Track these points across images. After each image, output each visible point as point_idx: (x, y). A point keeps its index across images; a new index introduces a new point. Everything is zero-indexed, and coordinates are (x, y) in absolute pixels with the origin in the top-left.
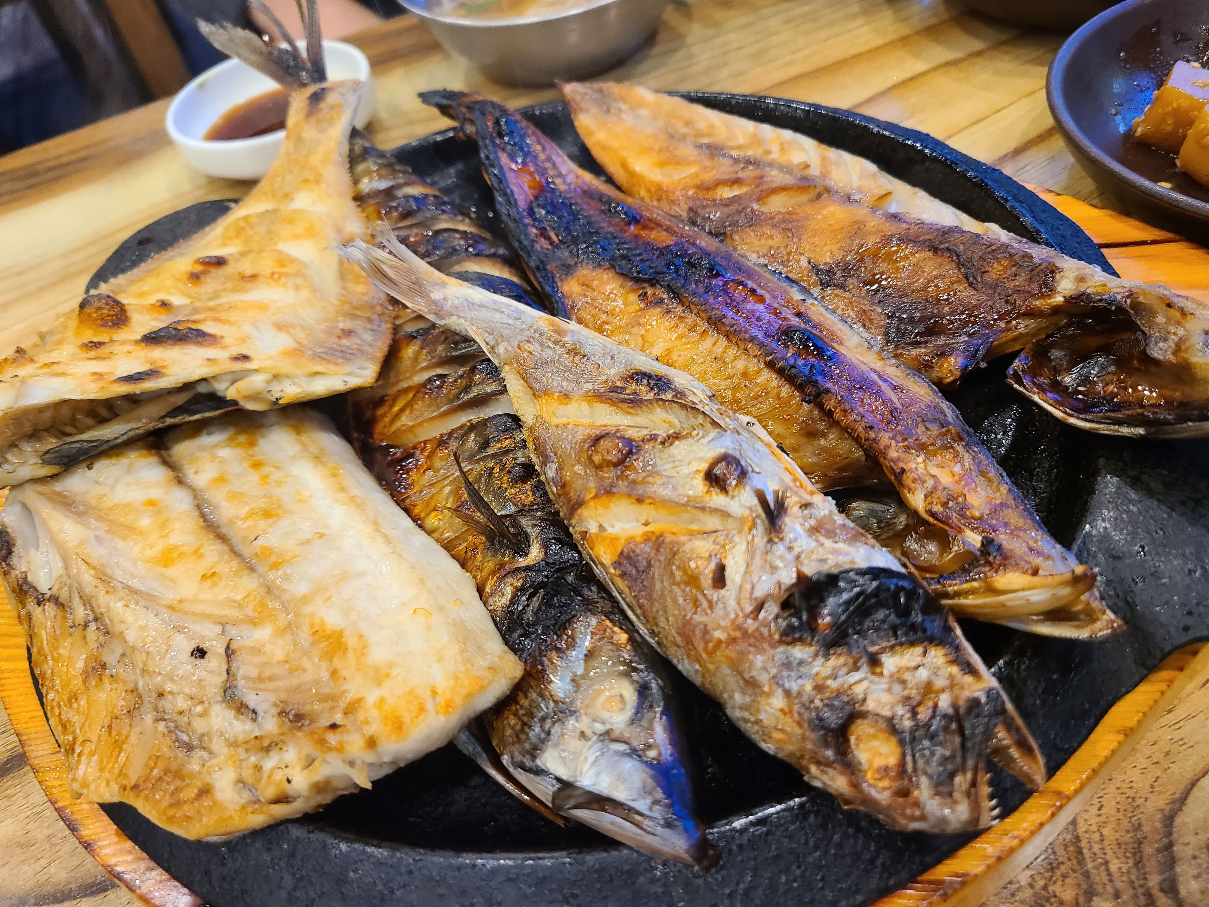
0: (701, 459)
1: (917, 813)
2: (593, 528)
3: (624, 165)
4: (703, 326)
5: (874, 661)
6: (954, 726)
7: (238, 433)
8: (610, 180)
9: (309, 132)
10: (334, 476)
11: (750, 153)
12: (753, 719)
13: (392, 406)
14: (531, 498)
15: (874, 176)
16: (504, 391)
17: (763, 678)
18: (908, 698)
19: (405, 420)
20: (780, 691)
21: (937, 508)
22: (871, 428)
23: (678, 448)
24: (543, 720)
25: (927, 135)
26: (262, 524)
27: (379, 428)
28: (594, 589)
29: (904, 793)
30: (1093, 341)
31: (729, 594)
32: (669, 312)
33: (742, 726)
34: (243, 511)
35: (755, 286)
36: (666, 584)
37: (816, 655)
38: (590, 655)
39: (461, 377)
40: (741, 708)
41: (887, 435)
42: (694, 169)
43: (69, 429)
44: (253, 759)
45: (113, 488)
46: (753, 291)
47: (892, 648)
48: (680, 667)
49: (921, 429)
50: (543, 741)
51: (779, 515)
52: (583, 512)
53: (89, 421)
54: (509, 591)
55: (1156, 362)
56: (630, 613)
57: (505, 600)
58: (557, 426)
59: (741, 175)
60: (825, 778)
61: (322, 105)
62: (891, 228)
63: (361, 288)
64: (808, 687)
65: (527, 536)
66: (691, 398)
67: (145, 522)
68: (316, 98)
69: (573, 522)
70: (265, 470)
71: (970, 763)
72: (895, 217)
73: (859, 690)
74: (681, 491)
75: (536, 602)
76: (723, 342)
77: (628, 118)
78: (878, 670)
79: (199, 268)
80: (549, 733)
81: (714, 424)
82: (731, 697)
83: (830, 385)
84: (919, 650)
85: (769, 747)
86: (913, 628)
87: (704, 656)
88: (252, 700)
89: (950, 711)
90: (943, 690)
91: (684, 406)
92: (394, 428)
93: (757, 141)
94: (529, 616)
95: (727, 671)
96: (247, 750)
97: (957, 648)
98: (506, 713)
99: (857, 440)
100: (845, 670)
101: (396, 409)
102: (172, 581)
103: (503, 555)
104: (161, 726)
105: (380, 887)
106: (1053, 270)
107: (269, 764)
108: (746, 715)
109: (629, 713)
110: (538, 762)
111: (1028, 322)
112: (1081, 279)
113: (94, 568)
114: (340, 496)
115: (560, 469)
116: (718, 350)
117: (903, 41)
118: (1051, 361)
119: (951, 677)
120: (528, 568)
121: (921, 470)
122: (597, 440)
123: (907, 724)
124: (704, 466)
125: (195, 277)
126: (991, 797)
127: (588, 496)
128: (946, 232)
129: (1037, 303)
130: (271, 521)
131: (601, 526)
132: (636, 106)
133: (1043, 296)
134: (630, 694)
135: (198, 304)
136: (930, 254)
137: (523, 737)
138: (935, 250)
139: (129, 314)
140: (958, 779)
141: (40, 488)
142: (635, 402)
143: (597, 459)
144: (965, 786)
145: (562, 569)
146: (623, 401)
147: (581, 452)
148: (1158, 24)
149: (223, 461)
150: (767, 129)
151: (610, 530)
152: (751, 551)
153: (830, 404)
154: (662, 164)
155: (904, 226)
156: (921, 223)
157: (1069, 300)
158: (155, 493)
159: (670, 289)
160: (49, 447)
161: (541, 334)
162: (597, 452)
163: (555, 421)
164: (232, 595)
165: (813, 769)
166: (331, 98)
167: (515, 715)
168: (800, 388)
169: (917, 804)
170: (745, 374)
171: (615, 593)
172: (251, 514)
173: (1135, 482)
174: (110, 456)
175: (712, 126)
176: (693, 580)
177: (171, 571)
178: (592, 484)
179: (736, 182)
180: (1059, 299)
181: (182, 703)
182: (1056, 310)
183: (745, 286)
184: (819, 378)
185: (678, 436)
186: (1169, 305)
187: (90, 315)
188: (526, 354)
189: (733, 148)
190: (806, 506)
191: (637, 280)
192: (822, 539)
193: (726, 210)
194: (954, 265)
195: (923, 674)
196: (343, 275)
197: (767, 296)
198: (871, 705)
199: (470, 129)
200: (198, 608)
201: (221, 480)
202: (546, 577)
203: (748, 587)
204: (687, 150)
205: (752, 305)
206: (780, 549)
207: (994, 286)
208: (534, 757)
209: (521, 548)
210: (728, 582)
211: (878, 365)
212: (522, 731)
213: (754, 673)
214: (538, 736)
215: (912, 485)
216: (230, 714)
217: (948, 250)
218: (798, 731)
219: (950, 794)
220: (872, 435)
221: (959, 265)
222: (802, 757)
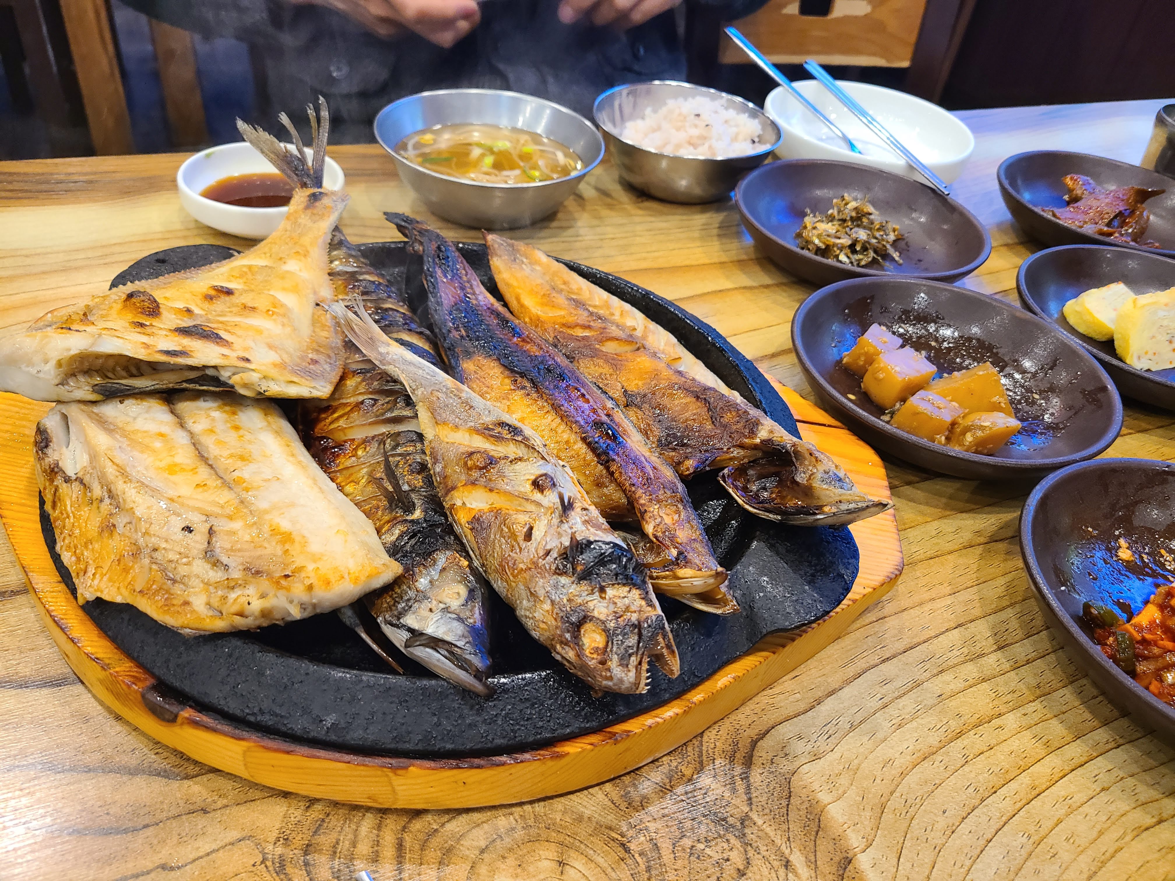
0: (532, 474)
1: (609, 674)
2: (459, 503)
3: (518, 299)
4: (548, 408)
5: (602, 590)
6: (636, 630)
7: (225, 405)
8: (506, 305)
9: (304, 219)
10: (288, 446)
11: (601, 312)
12: (531, 616)
13: (334, 412)
14: (421, 484)
15: (674, 345)
16: (416, 416)
17: (541, 593)
18: (615, 612)
19: (342, 423)
20: (549, 601)
21: (659, 534)
22: (634, 485)
23: (519, 466)
24: (409, 600)
25: (715, 330)
26: (239, 463)
27: (321, 425)
28: (452, 538)
29: (603, 663)
30: (773, 469)
31: (532, 545)
32: (528, 395)
33: (524, 620)
34: (226, 453)
35: (585, 393)
36: (497, 537)
37: (573, 583)
38: (444, 569)
39: (387, 403)
40: (525, 609)
41: (641, 491)
42: (562, 313)
43: (110, 375)
44: (220, 593)
45: (135, 419)
46: (583, 395)
47: (613, 585)
48: (495, 586)
49: (661, 492)
50: (406, 611)
51: (569, 509)
52: (455, 493)
53: (124, 373)
54: (397, 532)
55: (797, 484)
56: (471, 553)
57: (394, 538)
58: (447, 443)
59: (592, 324)
60: (563, 652)
61: (317, 204)
62: (675, 378)
63: (325, 334)
64: (565, 601)
65: (414, 504)
66: (533, 442)
67: (158, 444)
68: (315, 198)
69: (447, 499)
70: (241, 432)
71: (640, 652)
72: (680, 373)
73: (591, 605)
74: (516, 488)
75: (413, 541)
76: (558, 420)
77: (527, 269)
78: (603, 596)
79: (213, 293)
80: (411, 607)
81: (543, 458)
82: (521, 602)
83: (616, 457)
84: (627, 589)
85: (535, 634)
86: (627, 577)
87: (511, 578)
88: (225, 560)
89: (636, 622)
90: (635, 612)
91: (527, 446)
92: (332, 426)
93: (607, 305)
94: (408, 548)
95: (522, 587)
96: (216, 588)
97: (647, 593)
98: (385, 595)
99: (624, 491)
100: (586, 593)
101: (336, 415)
102: (175, 483)
103: (397, 512)
104: (154, 567)
105: (285, 680)
106: (757, 423)
107: (233, 596)
108: (528, 613)
109: (462, 600)
110: (401, 621)
111: (740, 451)
112: (771, 432)
113: (118, 465)
114: (291, 459)
115: (444, 468)
116: (554, 425)
117: (722, 264)
118: (747, 475)
119: (641, 606)
120: (412, 521)
121: (655, 513)
122: (472, 453)
123: (612, 625)
124: (533, 478)
125: (209, 298)
126: (648, 671)
127: (459, 485)
128: (706, 389)
129: (747, 441)
130: (244, 463)
131: (464, 503)
132: (534, 262)
133: (749, 437)
134: (463, 591)
135: (210, 317)
136: (694, 400)
137: (394, 608)
138: (698, 398)
139: (161, 310)
140: (633, 658)
141: (83, 407)
142: (499, 438)
143: (470, 463)
144: (635, 663)
145: (433, 526)
146: (492, 436)
147: (460, 459)
148: (872, 298)
149: (213, 420)
150: (615, 300)
151: (468, 505)
152: (549, 525)
153: (613, 468)
154: (543, 304)
155: (683, 379)
156: (693, 380)
157: (762, 441)
158: (165, 429)
159: (532, 381)
160: (96, 383)
161: (447, 389)
162: (471, 460)
163: (446, 440)
164: (217, 499)
165: (558, 647)
166: (325, 201)
167: (391, 597)
168: (598, 456)
169: (609, 670)
170: (567, 442)
171: (465, 541)
172: (232, 456)
173: (772, 547)
174: (137, 399)
175: (580, 289)
176: (513, 535)
177: (174, 478)
178: (463, 478)
179: (589, 327)
180: (758, 441)
181: (172, 556)
182: (755, 447)
183: (579, 391)
184: (611, 452)
185: (520, 459)
186: (811, 454)
187: (134, 304)
188: (435, 399)
189: (590, 305)
190: (585, 509)
191: (512, 371)
192: (590, 527)
193: (578, 343)
194: (706, 409)
195: (626, 601)
196: (315, 322)
197: (591, 400)
198: (596, 614)
199: (418, 247)
200: (191, 503)
201: (211, 431)
202: (423, 528)
203: (544, 543)
204: (561, 300)
205: (580, 403)
206: (565, 526)
207: (725, 426)
208: (399, 619)
209: (409, 508)
210: (533, 538)
211: (647, 454)
212: (394, 605)
213: (537, 589)
214: (403, 608)
215: (648, 520)
216: (208, 566)
217: (705, 399)
218: (554, 623)
219: (627, 666)
220: (633, 489)
221: (709, 410)
222: (553, 639)
